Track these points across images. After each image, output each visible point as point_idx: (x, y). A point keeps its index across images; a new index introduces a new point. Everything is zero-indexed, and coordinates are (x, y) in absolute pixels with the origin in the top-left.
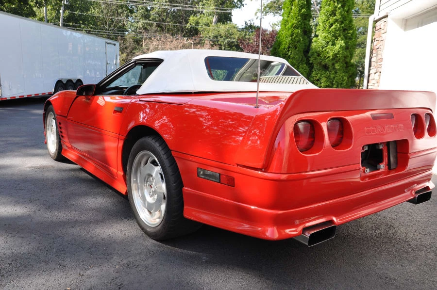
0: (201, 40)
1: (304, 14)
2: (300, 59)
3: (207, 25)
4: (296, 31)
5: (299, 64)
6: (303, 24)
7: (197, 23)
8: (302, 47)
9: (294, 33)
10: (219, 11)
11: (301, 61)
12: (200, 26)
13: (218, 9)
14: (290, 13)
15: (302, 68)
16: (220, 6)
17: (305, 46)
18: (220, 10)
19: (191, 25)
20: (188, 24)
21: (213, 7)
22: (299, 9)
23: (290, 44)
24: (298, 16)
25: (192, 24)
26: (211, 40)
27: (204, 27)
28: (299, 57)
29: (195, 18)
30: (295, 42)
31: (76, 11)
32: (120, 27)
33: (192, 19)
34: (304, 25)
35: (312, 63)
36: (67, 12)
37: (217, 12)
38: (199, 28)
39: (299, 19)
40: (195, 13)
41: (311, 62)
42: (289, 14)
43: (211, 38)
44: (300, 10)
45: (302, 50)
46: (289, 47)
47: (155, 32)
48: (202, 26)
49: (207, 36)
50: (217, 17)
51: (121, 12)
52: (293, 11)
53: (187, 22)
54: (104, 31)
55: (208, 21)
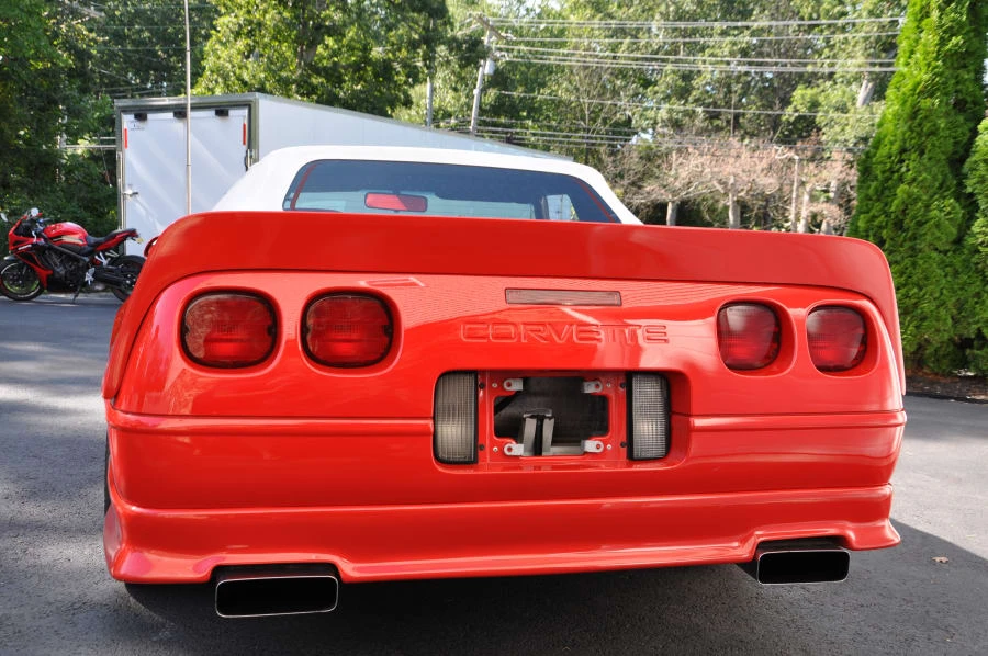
0: (817, 151)
1: (956, 52)
2: (937, 185)
3: (843, 109)
4: (926, 103)
5: (932, 197)
6: (953, 81)
7: (815, 105)
8: (942, 147)
9: (918, 110)
10: (877, 69)
11: (941, 186)
12: (820, 114)
13: (873, 65)
14: (912, 52)
15: (941, 210)
16: (883, 55)
17: (956, 143)
18: (881, 65)
19: (796, 111)
20: (789, 110)
21: (861, 60)
22: (942, 39)
23: (904, 141)
24: (936, 59)
25: (799, 107)
26: (849, 150)
27: (832, 114)
28: (935, 178)
29: (810, 92)
30: (919, 135)
31: (515, 89)
32: (617, 124)
33: (800, 95)
34: (958, 83)
35: (971, 195)
36: (492, 93)
37: (870, 73)
38: (820, 118)
39: (936, 67)
40: (809, 80)
41: (969, 190)
42: (910, 57)
43: (851, 145)
44: (943, 42)
45: (944, 157)
46: (903, 151)
47: (699, 133)
48: (827, 112)
49: (839, 138)
50: (870, 85)
51: (621, 88)
52: (920, 47)
53: (786, 102)
54: (581, 134)
55: (845, 99)
